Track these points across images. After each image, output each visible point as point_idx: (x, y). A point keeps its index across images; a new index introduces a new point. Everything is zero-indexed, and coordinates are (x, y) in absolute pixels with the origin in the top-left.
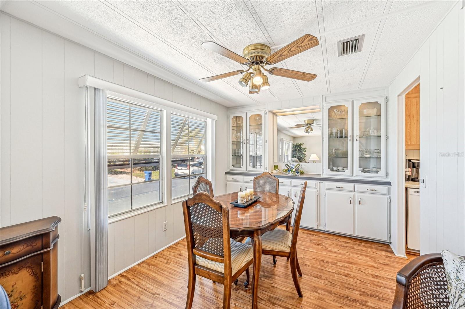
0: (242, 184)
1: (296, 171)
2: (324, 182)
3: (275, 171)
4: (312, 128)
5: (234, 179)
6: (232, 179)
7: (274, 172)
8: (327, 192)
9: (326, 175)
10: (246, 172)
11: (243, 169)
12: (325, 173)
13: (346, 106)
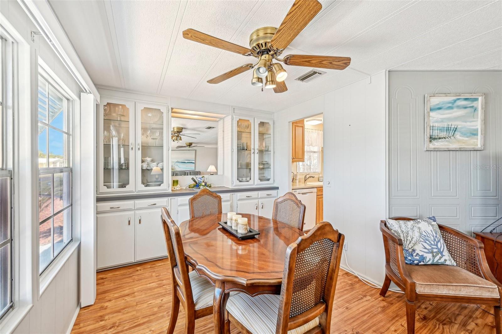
0: (132, 212)
1: (205, 185)
2: (236, 193)
3: (175, 187)
4: (181, 137)
5: (113, 208)
6: (111, 208)
7: (175, 189)
8: (239, 202)
9: (236, 186)
10: (135, 193)
11: (130, 189)
12: (234, 184)
13: (250, 121)
